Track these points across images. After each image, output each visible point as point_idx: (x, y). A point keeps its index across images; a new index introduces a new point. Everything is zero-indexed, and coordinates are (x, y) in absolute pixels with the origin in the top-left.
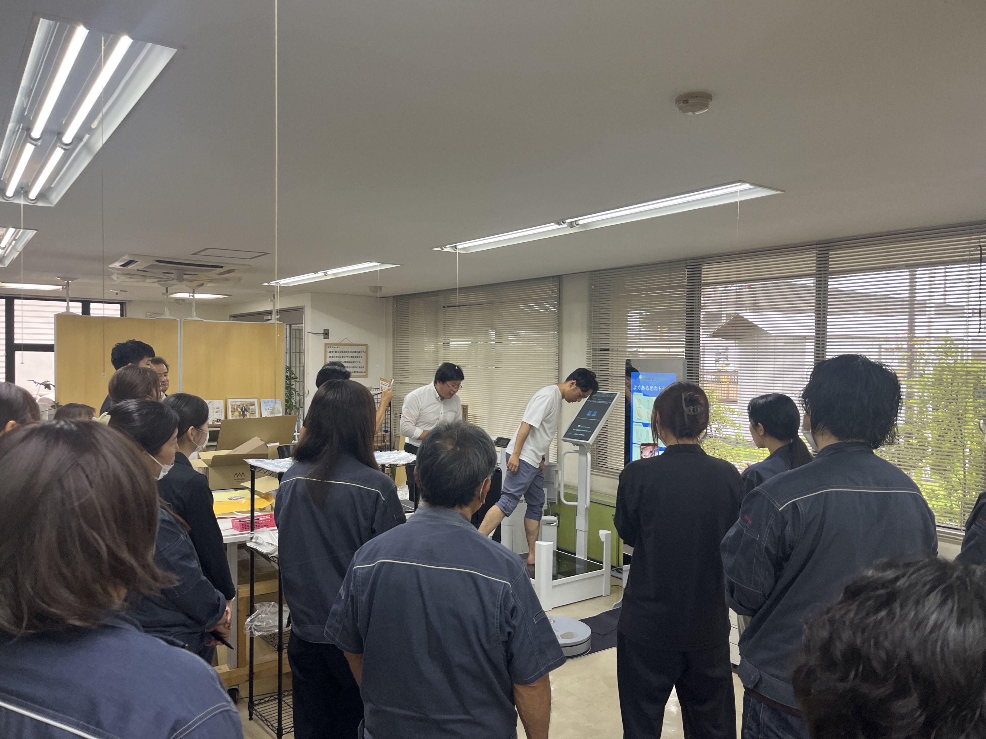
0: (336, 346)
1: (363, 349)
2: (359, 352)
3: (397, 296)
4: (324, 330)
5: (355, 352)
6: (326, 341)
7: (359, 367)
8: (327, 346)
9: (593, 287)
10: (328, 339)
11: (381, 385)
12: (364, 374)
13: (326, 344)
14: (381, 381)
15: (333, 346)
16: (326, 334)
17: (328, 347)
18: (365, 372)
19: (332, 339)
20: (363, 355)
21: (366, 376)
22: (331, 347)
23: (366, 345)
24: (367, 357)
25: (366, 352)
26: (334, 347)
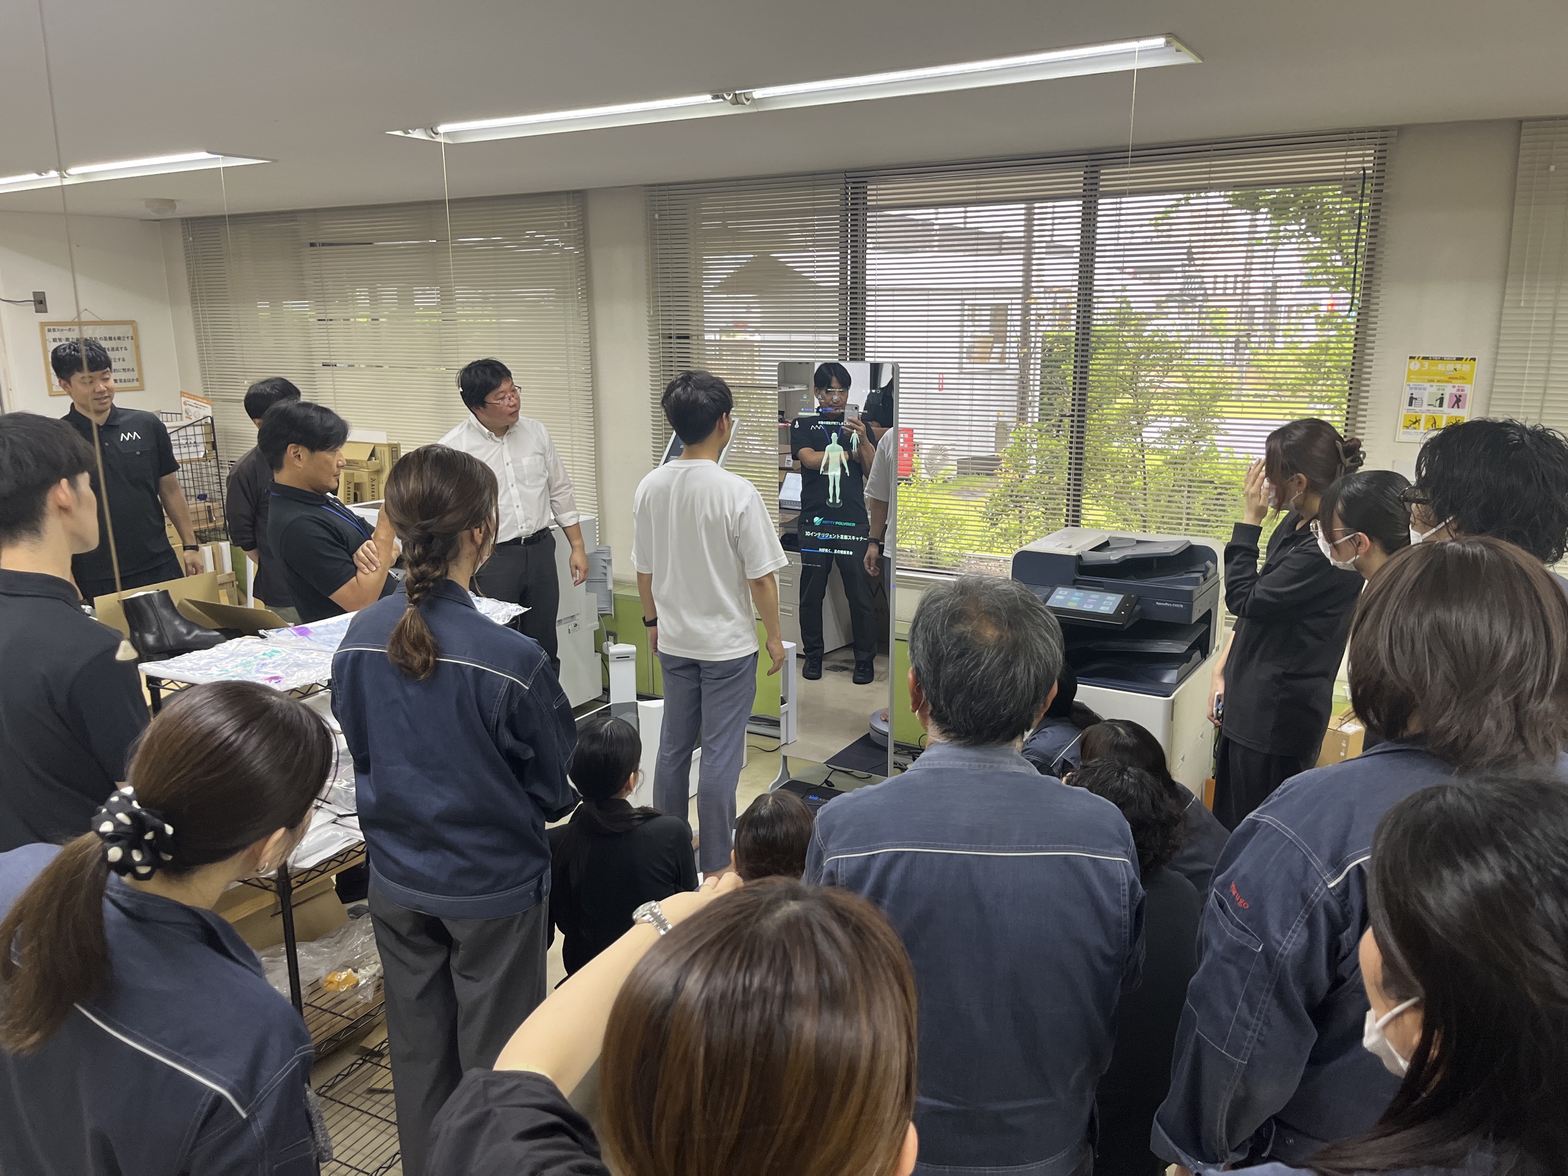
0: (67, 328)
1: (126, 330)
2: (119, 338)
3: (192, 219)
4: (35, 293)
5: (110, 339)
6: (43, 317)
7: (124, 370)
8: (46, 328)
9: (657, 216)
10: (46, 312)
11: (184, 407)
12: (136, 384)
13: (43, 325)
14: (183, 399)
15: (60, 328)
16: (40, 302)
17: (49, 330)
18: (137, 380)
19: (54, 313)
20: (128, 343)
21: (141, 388)
22: (54, 330)
23: (131, 323)
24: (137, 347)
25: (135, 338)
26: (62, 330)
